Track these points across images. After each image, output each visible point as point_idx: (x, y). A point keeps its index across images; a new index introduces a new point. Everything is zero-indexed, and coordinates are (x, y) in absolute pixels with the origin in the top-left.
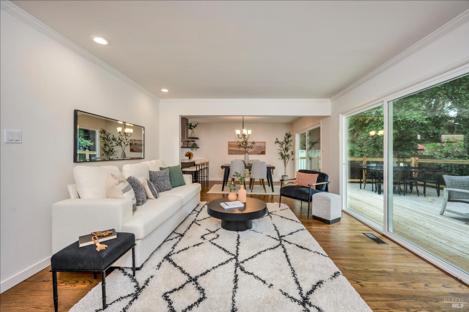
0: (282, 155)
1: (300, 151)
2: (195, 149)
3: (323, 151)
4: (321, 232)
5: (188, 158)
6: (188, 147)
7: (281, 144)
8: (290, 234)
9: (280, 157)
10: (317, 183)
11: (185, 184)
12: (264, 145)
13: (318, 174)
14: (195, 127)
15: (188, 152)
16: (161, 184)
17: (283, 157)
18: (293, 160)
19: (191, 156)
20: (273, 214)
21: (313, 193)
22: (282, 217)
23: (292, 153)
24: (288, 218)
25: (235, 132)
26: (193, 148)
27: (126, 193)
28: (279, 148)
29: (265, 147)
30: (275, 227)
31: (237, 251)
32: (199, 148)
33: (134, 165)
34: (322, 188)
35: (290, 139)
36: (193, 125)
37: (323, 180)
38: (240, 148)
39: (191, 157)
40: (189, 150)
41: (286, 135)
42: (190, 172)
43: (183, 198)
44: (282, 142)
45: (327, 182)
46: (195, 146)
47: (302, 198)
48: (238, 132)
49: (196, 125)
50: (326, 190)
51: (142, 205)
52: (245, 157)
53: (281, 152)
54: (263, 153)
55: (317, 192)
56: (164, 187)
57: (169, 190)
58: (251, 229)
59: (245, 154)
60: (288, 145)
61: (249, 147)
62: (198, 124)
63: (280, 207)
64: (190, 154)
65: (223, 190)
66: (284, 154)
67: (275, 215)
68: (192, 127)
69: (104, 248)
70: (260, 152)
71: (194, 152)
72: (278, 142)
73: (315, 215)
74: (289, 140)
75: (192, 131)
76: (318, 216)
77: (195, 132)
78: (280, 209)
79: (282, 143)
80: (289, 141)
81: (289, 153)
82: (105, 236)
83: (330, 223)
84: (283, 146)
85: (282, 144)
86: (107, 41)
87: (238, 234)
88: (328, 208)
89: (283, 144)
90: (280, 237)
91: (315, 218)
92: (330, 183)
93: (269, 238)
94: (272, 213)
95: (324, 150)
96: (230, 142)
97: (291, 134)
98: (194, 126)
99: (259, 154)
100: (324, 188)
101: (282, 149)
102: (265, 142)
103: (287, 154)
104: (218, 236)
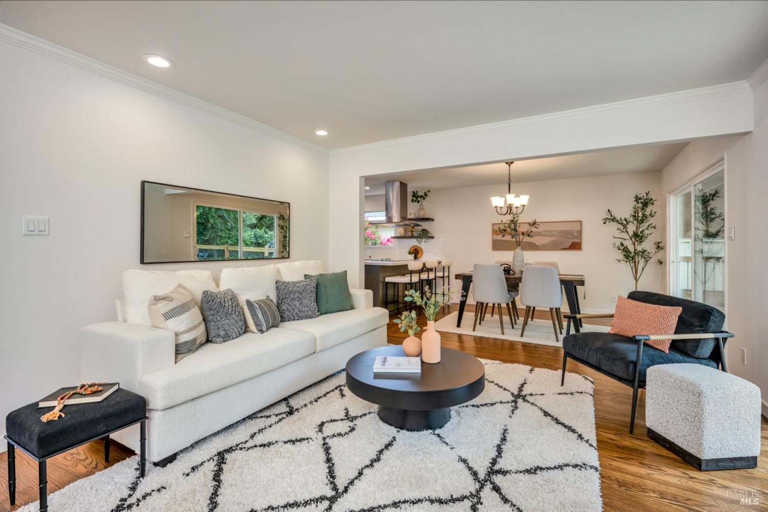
0: (626, 251)
1: (682, 240)
2: (424, 240)
3: (730, 239)
4: (644, 491)
5: (412, 257)
6: (412, 237)
7: (622, 224)
8: (528, 471)
9: (620, 256)
10: (676, 333)
11: (352, 308)
12: (579, 229)
13: (681, 309)
14: (424, 199)
15: (415, 246)
16: (295, 306)
17: (627, 257)
18: (661, 263)
19: (418, 253)
20: (528, 402)
21: (653, 363)
22: (546, 414)
23: (659, 247)
24: (562, 419)
25: (490, 202)
26: (420, 238)
27: (171, 319)
28: (618, 234)
29: (580, 232)
30: (504, 439)
31: (352, 483)
32: (433, 237)
33: (240, 269)
34: (695, 351)
35: (648, 211)
36: (420, 194)
37: (701, 326)
38: (503, 236)
39: (418, 256)
40: (413, 242)
41: (636, 200)
42: (396, 284)
43: (317, 336)
44: (623, 219)
45: (720, 336)
46: (425, 235)
47: (613, 370)
48: (497, 201)
49: (426, 195)
50: (716, 357)
51: (221, 343)
52: (514, 255)
53: (622, 245)
54: (576, 246)
55: (671, 361)
56: (300, 311)
57: (308, 317)
58: (438, 431)
59: (514, 249)
60: (645, 225)
61: (523, 234)
62: (429, 191)
63: (562, 384)
64: (416, 249)
65: (459, 325)
66: (631, 248)
67: (532, 404)
68: (419, 199)
69: (56, 419)
70: (568, 244)
71: (424, 245)
72: (614, 220)
73: (652, 428)
74: (647, 213)
75: (420, 206)
76: (663, 435)
77: (425, 207)
78: (562, 389)
79: (625, 222)
80: (644, 215)
81: (647, 245)
82: (85, 395)
83: (703, 468)
84: (628, 230)
85: (624, 224)
86: (169, 63)
87: (394, 438)
88: (697, 419)
89: (627, 223)
90: (492, 472)
91: (654, 437)
92: (732, 336)
93: (462, 465)
94: (528, 398)
95: (732, 235)
96: (495, 224)
97: (651, 197)
98: (422, 196)
99: (565, 249)
100: (707, 350)
101: (626, 236)
102: (581, 222)
103: (639, 248)
104: (352, 429)
